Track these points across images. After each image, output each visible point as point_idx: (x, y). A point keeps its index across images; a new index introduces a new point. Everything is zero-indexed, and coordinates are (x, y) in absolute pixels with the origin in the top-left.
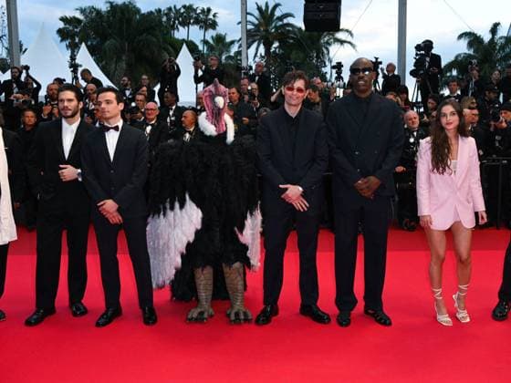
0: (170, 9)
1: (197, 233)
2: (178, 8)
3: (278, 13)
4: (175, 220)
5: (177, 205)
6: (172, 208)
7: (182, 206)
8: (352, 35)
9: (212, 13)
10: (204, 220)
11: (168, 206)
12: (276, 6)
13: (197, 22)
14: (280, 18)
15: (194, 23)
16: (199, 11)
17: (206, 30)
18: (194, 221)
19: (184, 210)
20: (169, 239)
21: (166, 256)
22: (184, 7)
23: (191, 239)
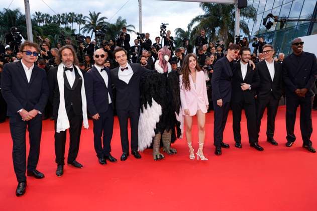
0: (64, 14)
1: (161, 117)
2: (67, 14)
3: (100, 17)
4: (148, 113)
5: (148, 106)
6: (146, 108)
7: (151, 105)
8: (134, 28)
9: (83, 17)
10: (163, 110)
11: (144, 108)
12: (99, 14)
13: (76, 21)
14: (102, 19)
15: (74, 22)
16: (77, 16)
17: (80, 24)
18: (158, 112)
19: (152, 107)
20: (147, 123)
21: (147, 132)
22: (70, 13)
23: (158, 120)
